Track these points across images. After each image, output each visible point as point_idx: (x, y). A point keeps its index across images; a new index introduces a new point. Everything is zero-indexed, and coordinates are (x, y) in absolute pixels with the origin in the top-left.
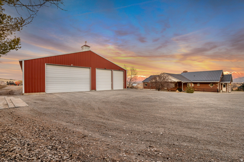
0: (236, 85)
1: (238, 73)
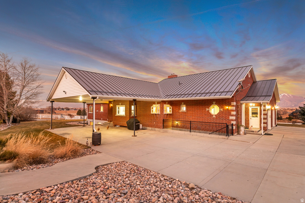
0: (287, 111)
1: (289, 96)
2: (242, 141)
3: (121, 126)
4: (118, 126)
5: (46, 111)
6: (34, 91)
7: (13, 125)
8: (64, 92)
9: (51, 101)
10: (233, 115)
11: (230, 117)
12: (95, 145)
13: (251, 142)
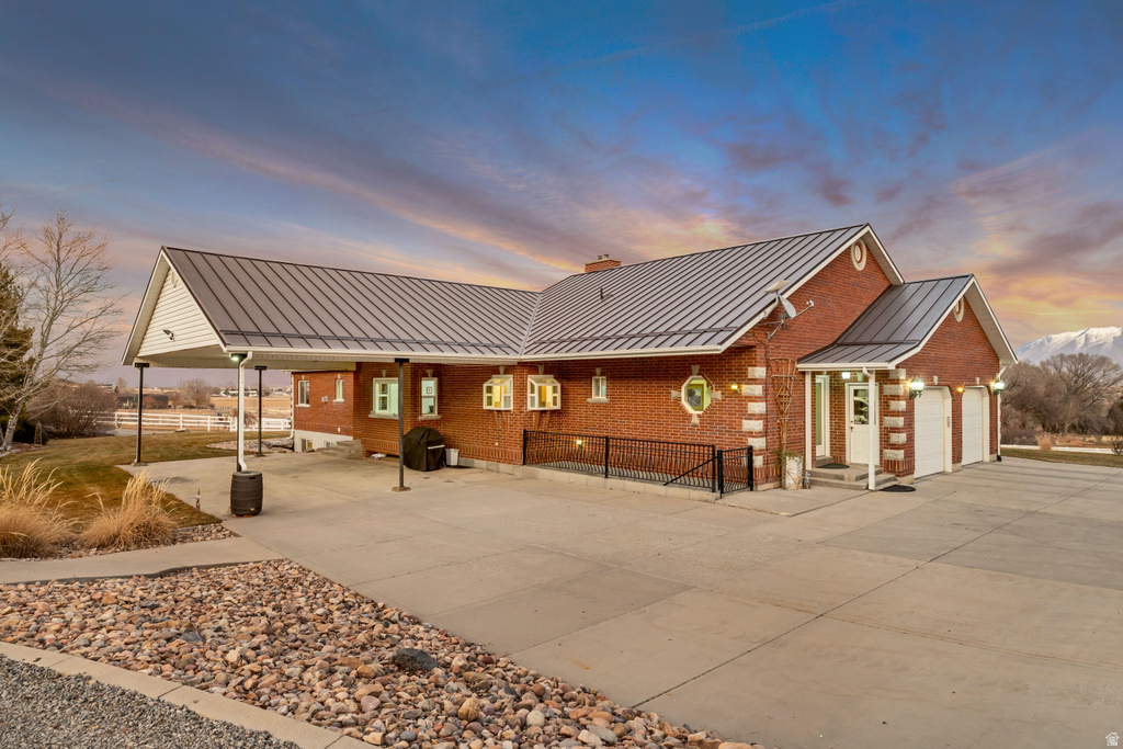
2: (756, 510)
3: (388, 455)
4: (379, 455)
5: (176, 399)
6: (87, 326)
7: (19, 450)
8: (167, 332)
9: (138, 365)
10: (752, 417)
11: (744, 421)
12: (241, 516)
13: (783, 514)
